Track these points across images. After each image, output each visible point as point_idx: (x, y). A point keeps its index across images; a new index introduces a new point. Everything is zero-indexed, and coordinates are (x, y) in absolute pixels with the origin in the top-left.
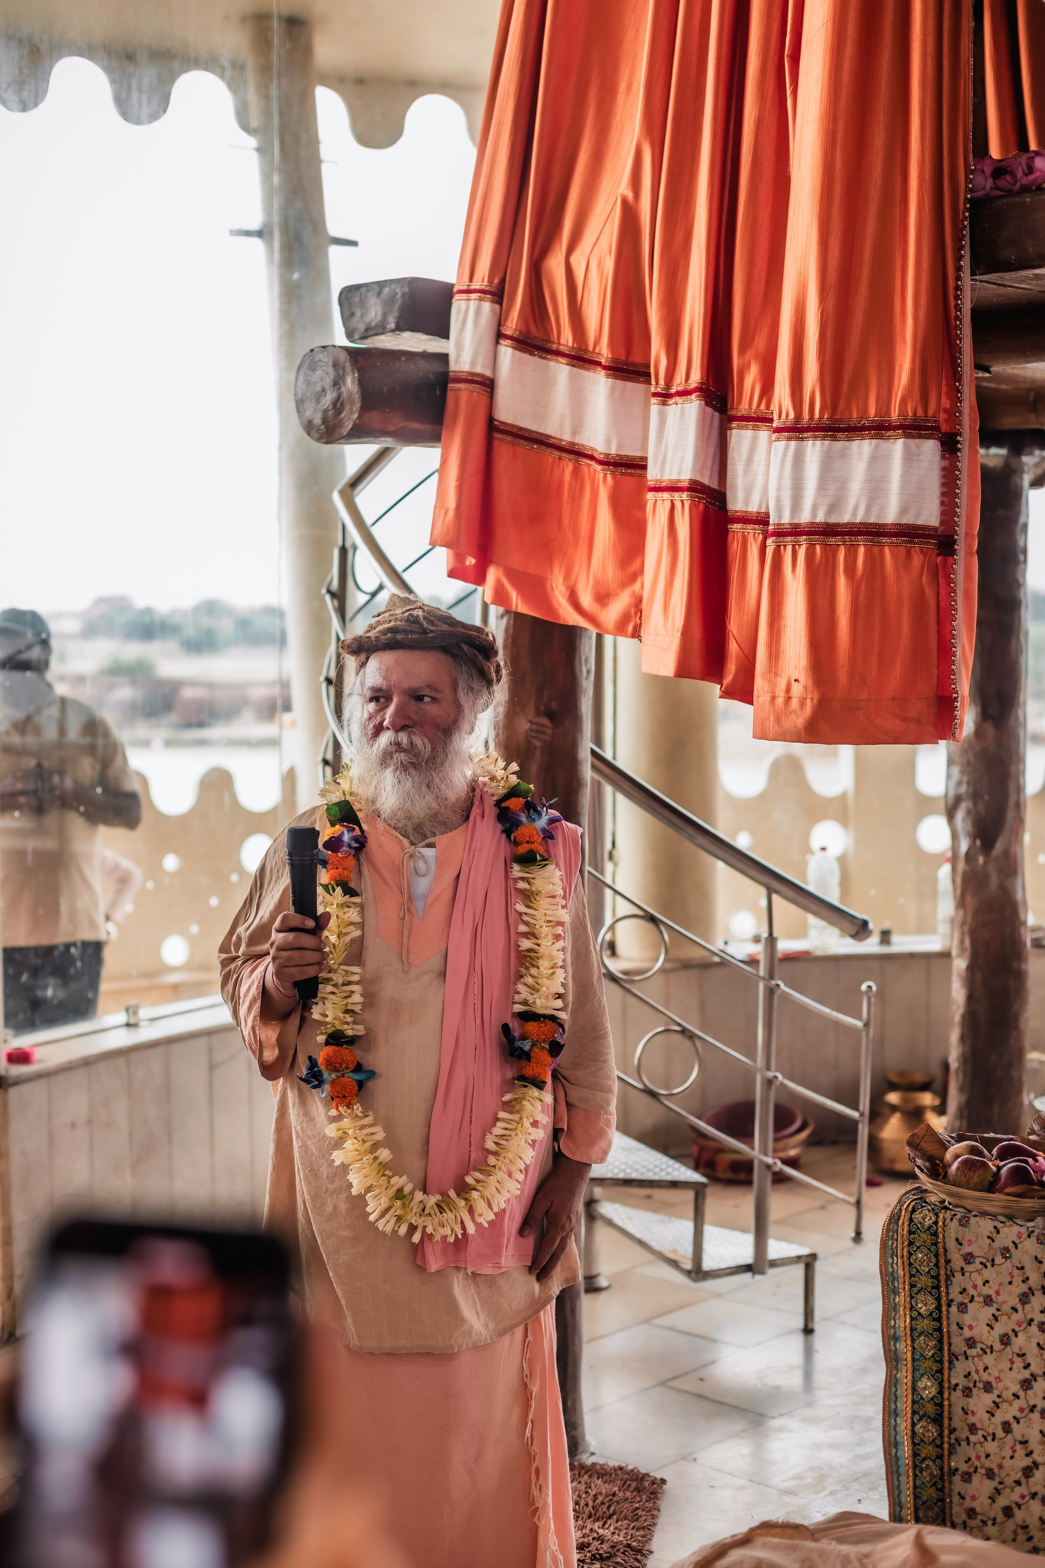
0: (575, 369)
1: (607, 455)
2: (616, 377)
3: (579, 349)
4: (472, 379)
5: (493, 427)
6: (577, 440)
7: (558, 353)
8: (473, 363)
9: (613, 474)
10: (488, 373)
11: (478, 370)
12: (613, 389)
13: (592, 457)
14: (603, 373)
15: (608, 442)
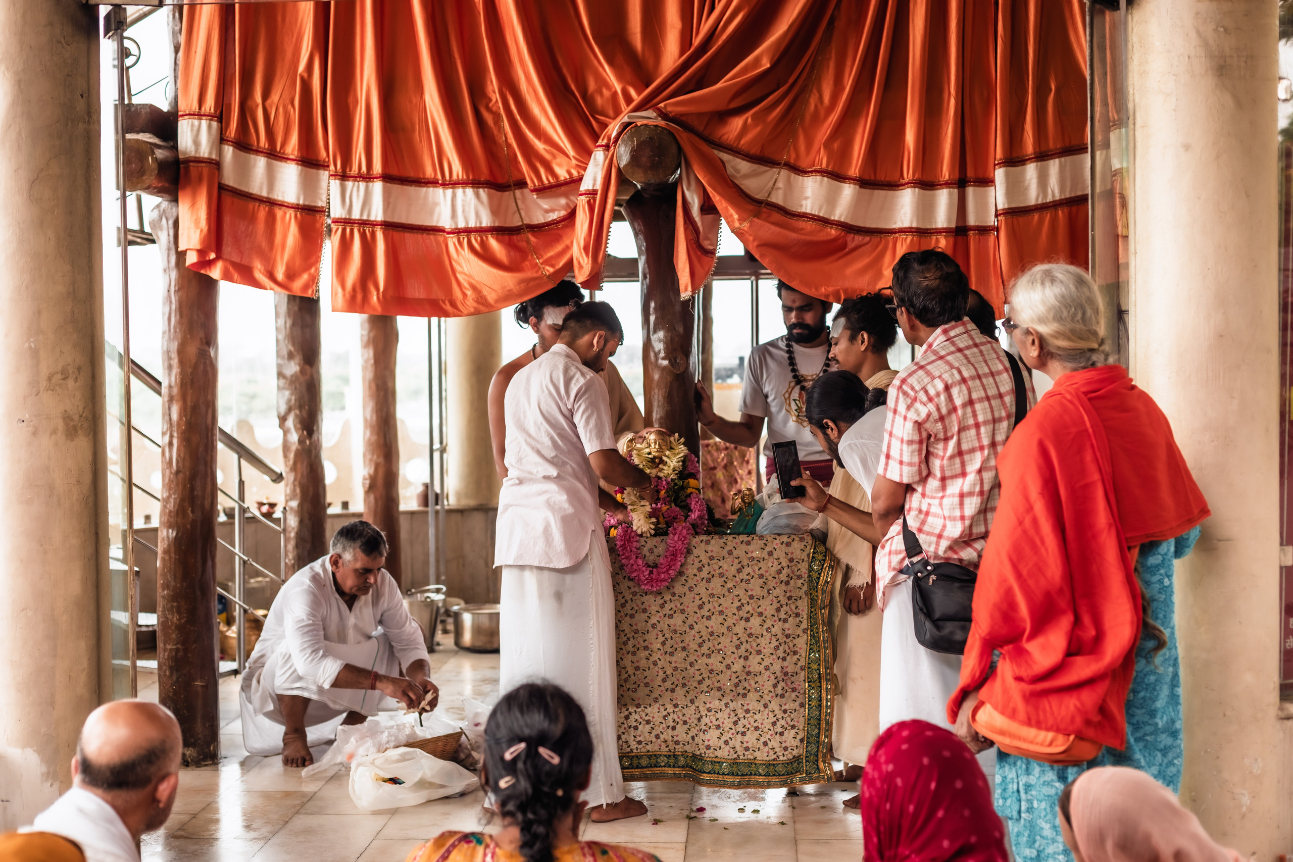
0: (270, 160)
1: (298, 205)
2: (306, 166)
3: (271, 150)
4: (209, 161)
5: (222, 188)
6: (270, 196)
7: (258, 152)
8: (210, 153)
9: (301, 215)
10: (218, 159)
11: (214, 157)
12: (302, 171)
13: (282, 205)
14: (294, 163)
15: (298, 199)
